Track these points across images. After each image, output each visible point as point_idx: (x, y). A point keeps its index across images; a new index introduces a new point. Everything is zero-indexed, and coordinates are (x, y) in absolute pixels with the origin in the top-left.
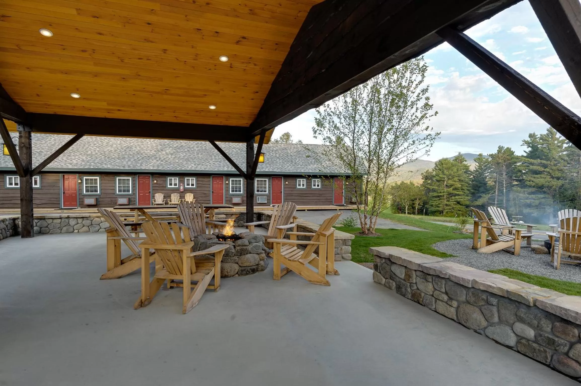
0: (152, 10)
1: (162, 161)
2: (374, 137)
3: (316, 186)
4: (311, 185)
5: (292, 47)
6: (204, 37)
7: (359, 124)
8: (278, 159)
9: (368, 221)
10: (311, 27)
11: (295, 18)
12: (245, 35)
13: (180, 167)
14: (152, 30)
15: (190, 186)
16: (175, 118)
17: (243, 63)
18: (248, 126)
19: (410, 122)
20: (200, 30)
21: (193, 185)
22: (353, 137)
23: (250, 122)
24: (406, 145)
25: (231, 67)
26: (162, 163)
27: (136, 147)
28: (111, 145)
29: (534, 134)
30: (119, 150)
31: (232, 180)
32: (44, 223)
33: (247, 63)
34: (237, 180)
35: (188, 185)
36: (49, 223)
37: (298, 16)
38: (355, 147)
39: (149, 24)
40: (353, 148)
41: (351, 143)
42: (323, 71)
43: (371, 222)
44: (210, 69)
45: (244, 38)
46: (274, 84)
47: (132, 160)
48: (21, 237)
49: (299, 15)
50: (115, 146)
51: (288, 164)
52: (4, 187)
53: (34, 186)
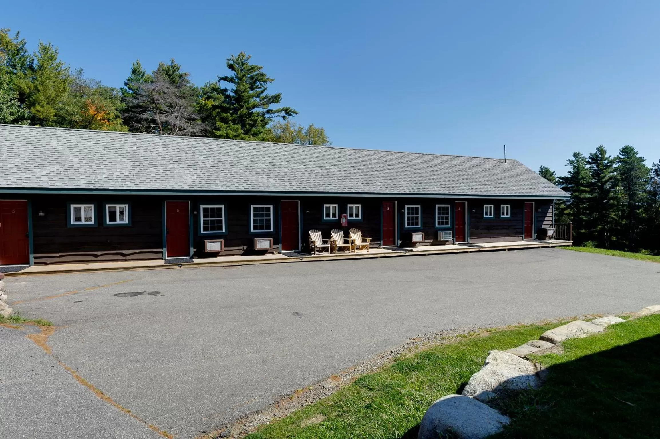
1: (315, 178)
3: (505, 214)
4: (499, 214)
8: (456, 177)
13: (346, 188)
15: (354, 218)
26: (317, 181)
27: (263, 157)
29: (579, 153)
35: (351, 215)
47: (273, 176)
51: (473, 184)
52: (66, 224)
53: (118, 221)
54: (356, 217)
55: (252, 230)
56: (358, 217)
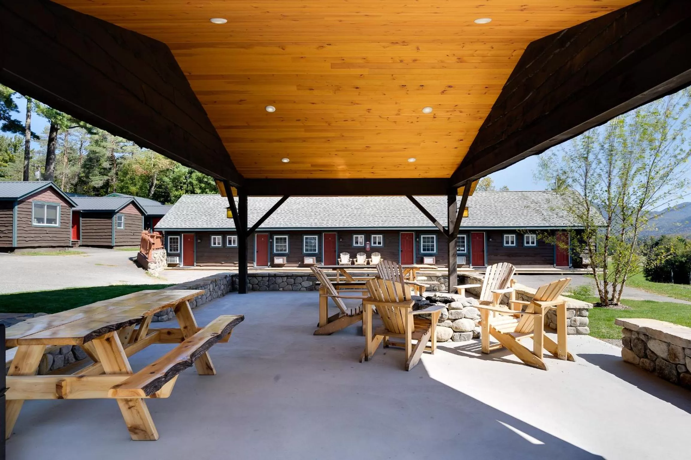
0: (361, 75)
1: (348, 218)
2: (616, 180)
3: (530, 243)
4: (523, 243)
5: (505, 88)
6: (408, 92)
7: (594, 166)
8: (479, 211)
9: (610, 289)
10: (529, 66)
11: (509, 58)
12: (450, 84)
13: (366, 224)
14: (360, 93)
15: (377, 245)
16: (372, 174)
17: (448, 111)
18: (450, 177)
19: (672, 159)
20: (405, 86)
21: (379, 243)
22: (585, 182)
23: (452, 173)
24: (666, 188)
25: (434, 118)
26: (348, 219)
27: (321, 204)
28: (298, 202)
30: (306, 208)
31: (423, 237)
32: (255, 281)
33: (452, 111)
34: (429, 237)
35: (375, 243)
36: (259, 280)
37: (512, 56)
38: (588, 195)
39: (357, 88)
40: (586, 195)
41: (582, 190)
42: (547, 113)
43: (614, 291)
44: (412, 122)
45: (450, 87)
46: (482, 130)
47: (318, 217)
48: (238, 292)
49: (514, 54)
50: (301, 203)
51: (492, 217)
52: (209, 246)
53: (232, 245)
54: (378, 244)
55: (304, 252)
56: (380, 244)
